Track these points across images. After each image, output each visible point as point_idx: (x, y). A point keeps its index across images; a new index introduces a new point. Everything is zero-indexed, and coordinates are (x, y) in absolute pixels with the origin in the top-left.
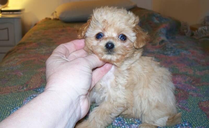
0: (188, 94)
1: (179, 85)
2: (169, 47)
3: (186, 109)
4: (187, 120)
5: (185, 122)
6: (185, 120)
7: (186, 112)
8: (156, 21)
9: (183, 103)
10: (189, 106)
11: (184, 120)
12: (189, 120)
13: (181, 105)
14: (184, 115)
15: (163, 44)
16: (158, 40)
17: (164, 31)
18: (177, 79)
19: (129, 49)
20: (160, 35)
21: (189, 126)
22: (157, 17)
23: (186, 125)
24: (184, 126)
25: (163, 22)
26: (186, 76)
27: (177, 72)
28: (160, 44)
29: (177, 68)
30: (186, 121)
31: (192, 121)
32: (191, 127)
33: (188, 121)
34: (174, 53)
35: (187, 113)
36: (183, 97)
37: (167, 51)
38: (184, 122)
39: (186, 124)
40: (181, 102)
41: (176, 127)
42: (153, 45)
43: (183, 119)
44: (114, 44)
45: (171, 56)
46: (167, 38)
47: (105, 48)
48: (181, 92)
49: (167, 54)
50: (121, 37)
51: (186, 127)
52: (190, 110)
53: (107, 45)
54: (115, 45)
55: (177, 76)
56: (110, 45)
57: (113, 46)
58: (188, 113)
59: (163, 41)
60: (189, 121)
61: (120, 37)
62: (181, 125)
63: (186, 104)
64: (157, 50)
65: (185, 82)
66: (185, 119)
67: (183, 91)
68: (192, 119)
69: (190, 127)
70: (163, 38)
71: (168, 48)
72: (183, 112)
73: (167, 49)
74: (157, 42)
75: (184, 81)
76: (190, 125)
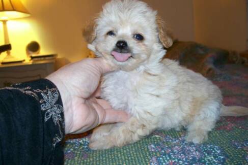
8: (201, 52)
59: (210, 70)
70: (211, 66)
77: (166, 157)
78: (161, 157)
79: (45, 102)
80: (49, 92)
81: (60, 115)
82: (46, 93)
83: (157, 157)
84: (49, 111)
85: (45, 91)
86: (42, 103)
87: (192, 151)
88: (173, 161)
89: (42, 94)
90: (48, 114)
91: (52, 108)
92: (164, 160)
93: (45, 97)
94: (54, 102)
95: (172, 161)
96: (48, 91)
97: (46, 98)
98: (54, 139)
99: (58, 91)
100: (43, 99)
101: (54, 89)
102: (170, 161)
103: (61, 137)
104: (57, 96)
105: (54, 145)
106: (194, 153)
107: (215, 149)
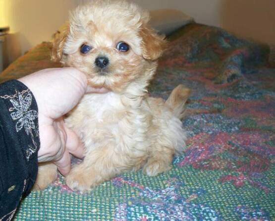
0: (269, 163)
1: (254, 146)
2: (244, 86)
3: (262, 187)
4: (261, 205)
5: (257, 209)
6: (257, 206)
7: (261, 192)
8: (226, 45)
9: (257, 177)
10: (267, 182)
11: (255, 205)
12: (264, 205)
13: (252, 180)
14: (257, 196)
15: (234, 81)
16: (226, 74)
17: (239, 61)
18: (250, 137)
19: (133, 64)
20: (230, 66)
21: (264, 217)
22: (227, 39)
23: (257, 215)
24: (254, 215)
25: (237, 45)
26: (268, 132)
27: (254, 126)
28: (228, 80)
29: (254, 119)
30: (260, 208)
31: (271, 209)
32: (268, 219)
33: (264, 207)
34: (252, 95)
35: (263, 193)
36: (258, 167)
37: (239, 92)
38: (255, 208)
39: (258, 213)
40: (253, 175)
41: (239, 215)
42: (217, 83)
43: (253, 203)
44: (109, 57)
45: (246, 99)
46: (244, 72)
47: (94, 66)
48: (256, 158)
49: (238, 97)
50: (120, 47)
51: (258, 218)
52: (269, 189)
53: (97, 62)
54: (109, 59)
55: (251, 132)
56: (102, 61)
57: (106, 61)
58: (266, 194)
59: (234, 76)
60: (266, 208)
61: (118, 47)
62: (249, 214)
63: (262, 180)
64: (223, 91)
65: (266, 143)
66: (259, 204)
67: (260, 156)
68: (270, 204)
69: (265, 219)
70: (235, 71)
71: (242, 87)
72: (255, 191)
73: (240, 89)
74: (224, 78)
75: (264, 141)
76: (267, 215)
77: (140, 210)
78: (132, 207)
79: (15, 111)
80: (20, 96)
81: (33, 123)
82: (16, 99)
83: (128, 206)
84: (21, 120)
85: (14, 96)
86: (12, 112)
87: (177, 210)
88: (147, 218)
89: (11, 101)
90: (20, 124)
91: (24, 115)
92: (135, 213)
93: (15, 104)
94: (27, 108)
95: (145, 217)
96: (18, 95)
97: (17, 104)
98: (27, 152)
99: (31, 93)
100: (13, 107)
101: (25, 91)
102: (144, 215)
103: (35, 148)
104: (29, 99)
105: (28, 158)
106: (179, 213)
107: (210, 214)
